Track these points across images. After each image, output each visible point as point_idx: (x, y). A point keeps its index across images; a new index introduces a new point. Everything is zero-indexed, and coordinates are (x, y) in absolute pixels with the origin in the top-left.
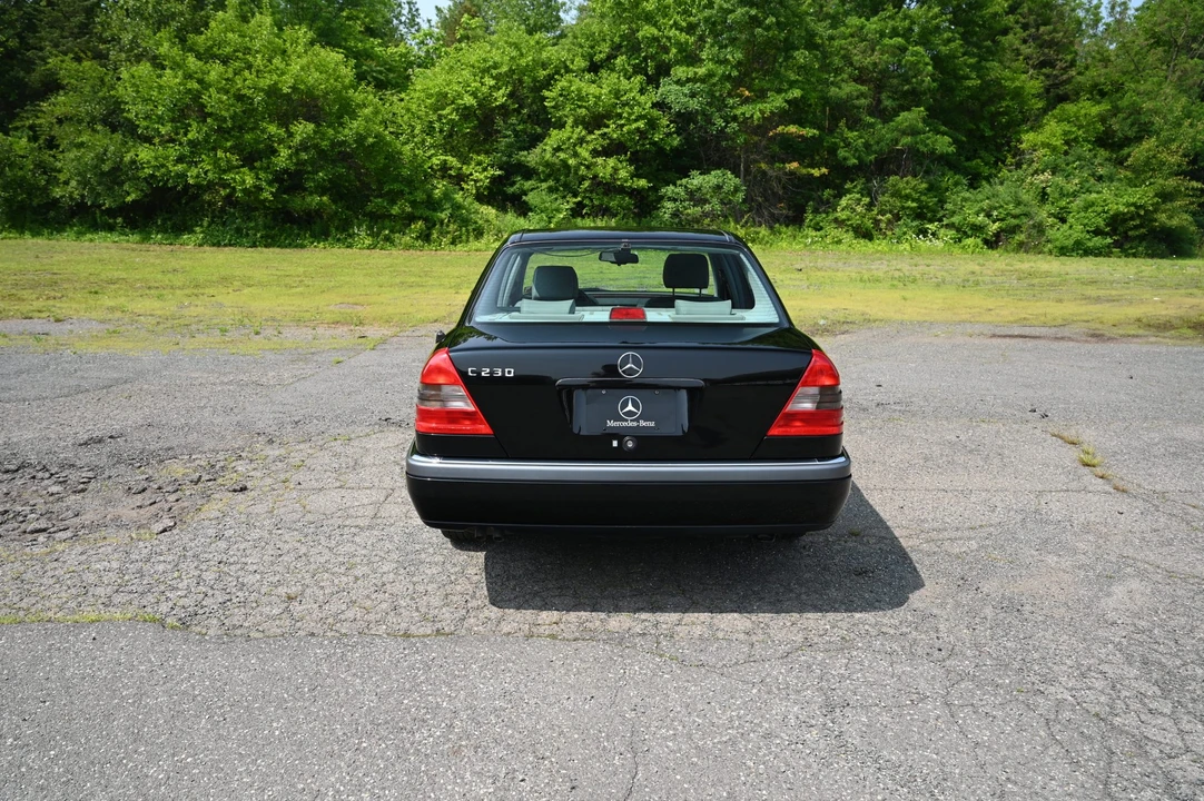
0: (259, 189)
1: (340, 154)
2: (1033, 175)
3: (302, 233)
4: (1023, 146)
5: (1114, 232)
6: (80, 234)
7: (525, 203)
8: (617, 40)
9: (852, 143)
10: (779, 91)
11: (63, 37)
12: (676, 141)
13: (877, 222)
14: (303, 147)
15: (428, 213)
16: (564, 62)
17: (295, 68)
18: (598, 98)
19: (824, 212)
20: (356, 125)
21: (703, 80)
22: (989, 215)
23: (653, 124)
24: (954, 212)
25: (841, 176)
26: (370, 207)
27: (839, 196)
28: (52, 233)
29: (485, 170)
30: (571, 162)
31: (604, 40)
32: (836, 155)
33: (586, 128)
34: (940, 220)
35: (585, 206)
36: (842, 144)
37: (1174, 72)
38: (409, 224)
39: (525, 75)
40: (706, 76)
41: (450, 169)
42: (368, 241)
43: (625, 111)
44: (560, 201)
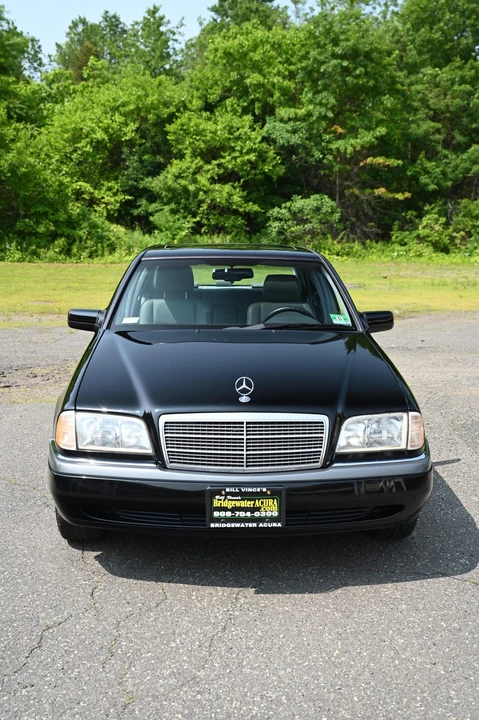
7: (151, 223)
8: (228, 84)
9: (431, 172)
10: (369, 129)
12: (281, 170)
13: (452, 239)
15: (67, 231)
16: (183, 102)
18: (215, 133)
19: (407, 230)
21: (303, 119)
23: (262, 157)
25: (421, 199)
26: (19, 225)
27: (420, 216)
29: (115, 194)
30: (192, 188)
31: (216, 84)
32: (417, 182)
33: (202, 158)
35: (202, 226)
36: (423, 172)
38: (53, 241)
39: (150, 113)
40: (305, 115)
41: (83, 193)
42: (18, 255)
43: (238, 145)
44: (182, 221)
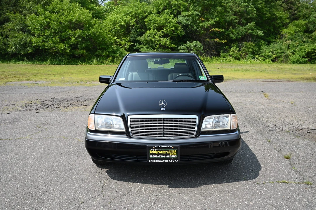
0: (66, 49)
1: (89, 38)
2: (285, 41)
3: (78, 61)
4: (283, 33)
5: (308, 57)
6: (15, 62)
7: (140, 51)
8: (165, 5)
9: (234, 33)
10: (212, 19)
11: (9, 7)
12: (184, 33)
13: (241, 55)
14: (79, 37)
15: (113, 55)
16: (151, 11)
17: (77, 15)
18: (161, 21)
19: (226, 53)
20: (93, 30)
21: (191, 15)
22: (273, 53)
23: (177, 29)
24: (263, 52)
25: (230, 42)
26: (97, 53)
27: (230, 48)
28: (8, 62)
30: (153, 40)
31: (161, 5)
32: (229, 36)
33: (157, 30)
34: (259, 54)
36: (231, 33)
38: (108, 58)
39: (139, 15)
40: (191, 14)
42: (97, 63)
43: (168, 25)
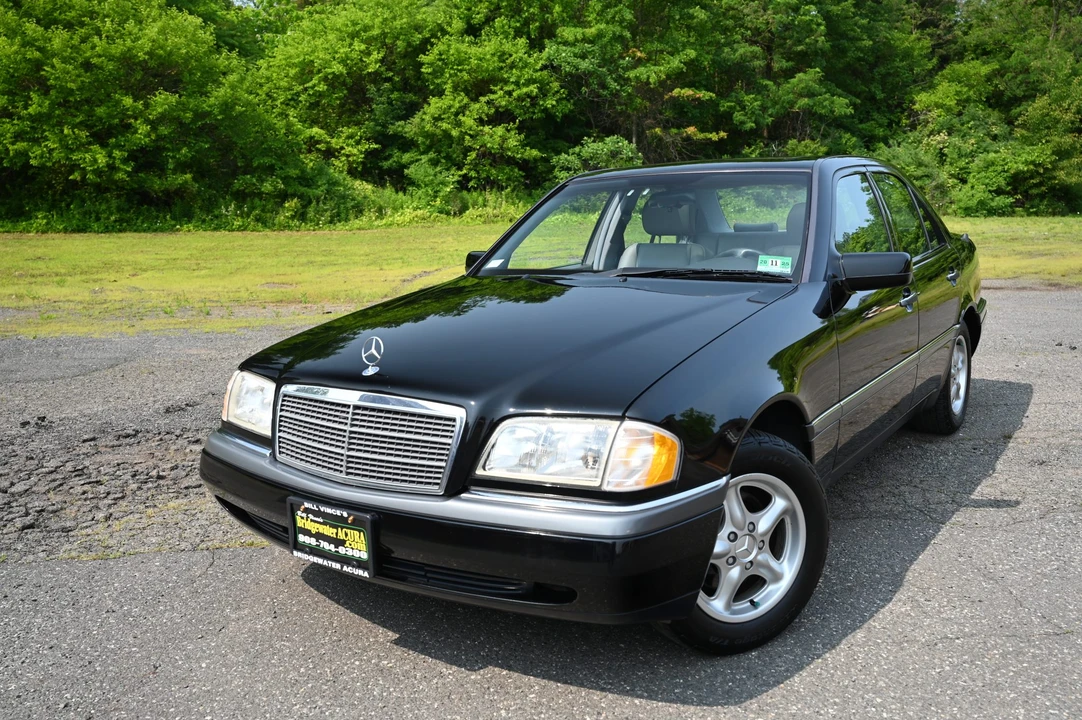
0: (112, 168)
1: (203, 127)
2: (929, 136)
3: (161, 215)
4: (917, 107)
5: (1015, 191)
7: (406, 177)
9: (747, 109)
10: (672, 53)
12: (570, 106)
14: (162, 119)
15: (303, 189)
16: (440, 24)
17: (152, 31)
18: (482, 59)
20: (219, 94)
21: (594, 40)
23: (544, 92)
26: (237, 184)
29: (358, 143)
30: (455, 133)
32: (732, 119)
33: (467, 95)
35: (470, 179)
36: (738, 108)
37: (1058, 31)
38: (282, 203)
39: (398, 38)
40: (596, 36)
41: (318, 142)
42: (238, 222)
43: (513, 76)
44: (445, 173)
